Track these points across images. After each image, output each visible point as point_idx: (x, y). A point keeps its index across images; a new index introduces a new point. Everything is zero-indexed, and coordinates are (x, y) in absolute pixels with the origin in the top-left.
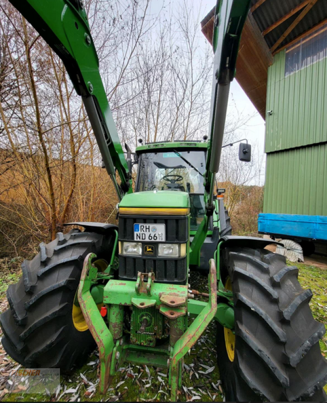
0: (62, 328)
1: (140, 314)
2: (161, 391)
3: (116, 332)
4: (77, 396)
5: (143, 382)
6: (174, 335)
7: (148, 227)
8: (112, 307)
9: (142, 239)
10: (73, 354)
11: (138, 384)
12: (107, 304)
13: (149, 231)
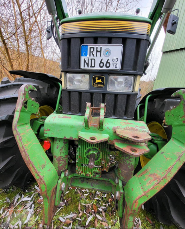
0: (11, 157)
1: (87, 149)
2: (96, 198)
3: (61, 165)
4: (32, 202)
5: (83, 192)
6: (125, 170)
7: (99, 50)
8: (56, 141)
9: (91, 66)
10: (27, 175)
11: (79, 193)
12: (49, 138)
13: (101, 56)
